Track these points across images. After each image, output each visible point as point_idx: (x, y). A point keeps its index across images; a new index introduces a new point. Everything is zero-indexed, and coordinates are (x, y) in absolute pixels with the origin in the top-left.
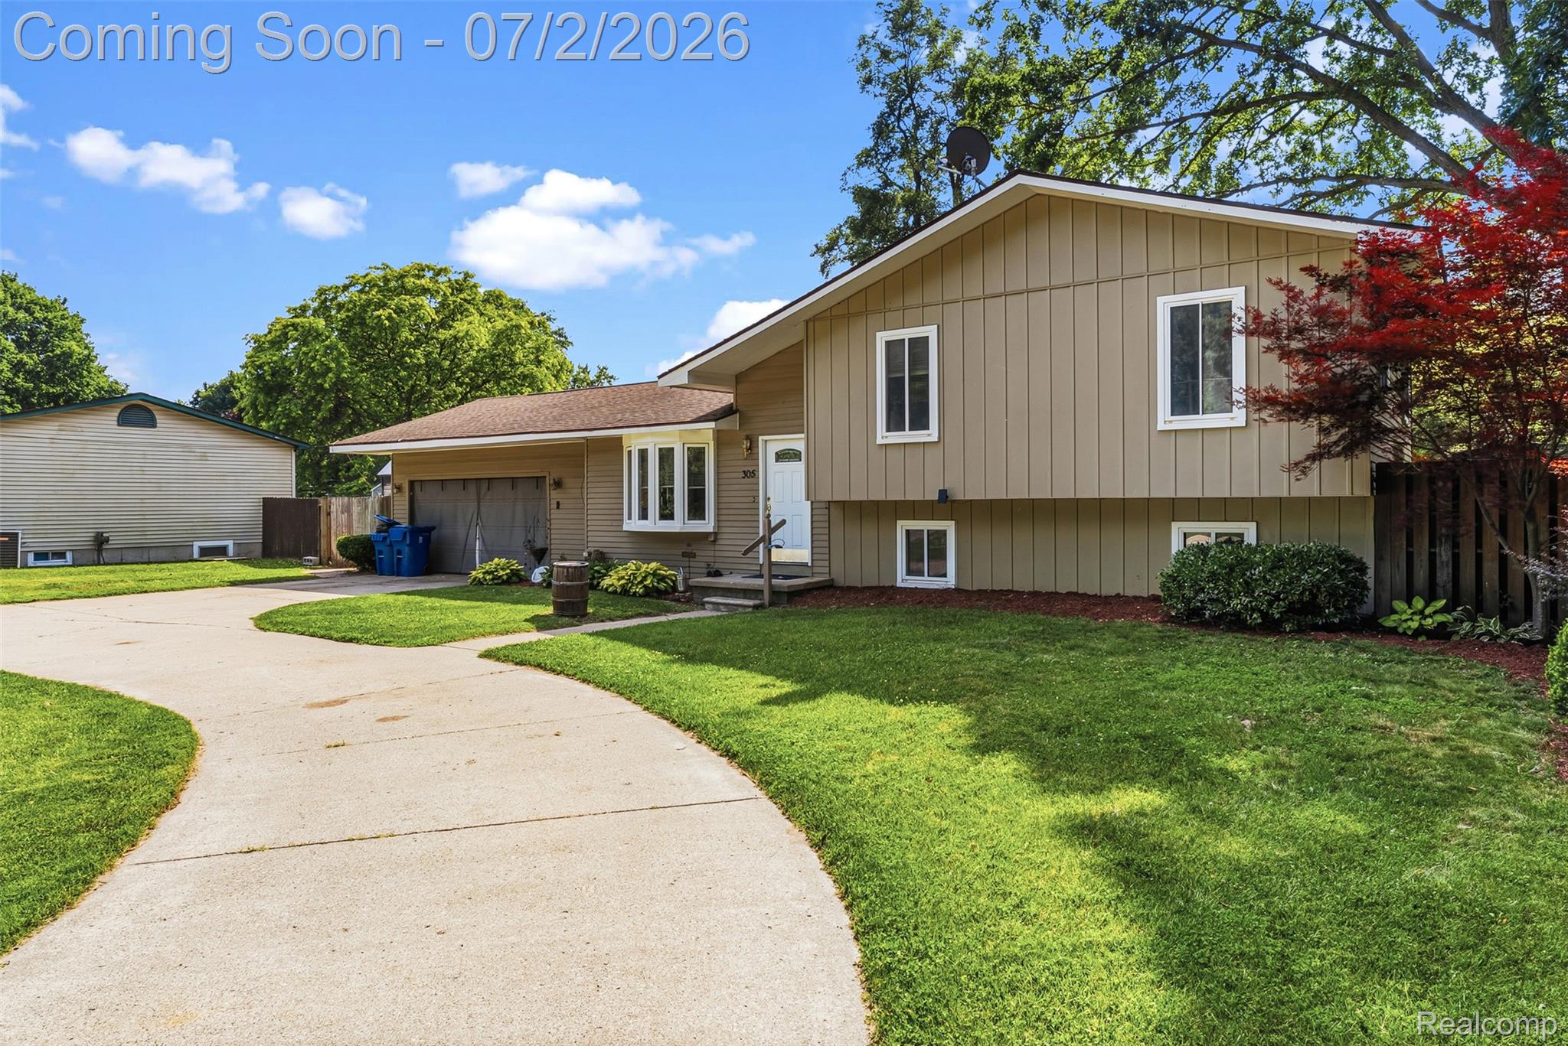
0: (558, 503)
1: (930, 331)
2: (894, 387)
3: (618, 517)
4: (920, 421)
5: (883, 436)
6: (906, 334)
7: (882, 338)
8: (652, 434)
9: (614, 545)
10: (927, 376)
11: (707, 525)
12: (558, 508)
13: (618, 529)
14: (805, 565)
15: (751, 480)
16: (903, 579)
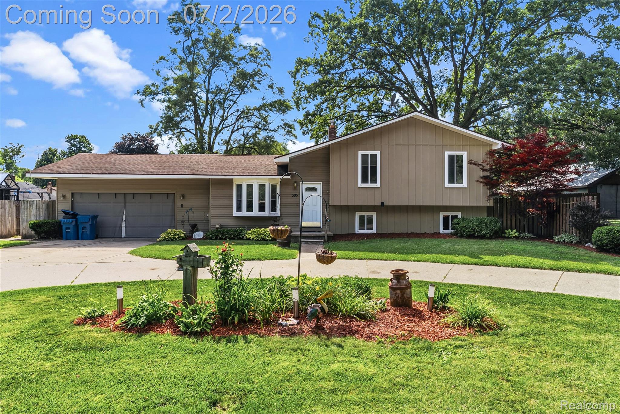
0: (182, 205)
1: (378, 153)
2: (364, 169)
3: (231, 211)
4: (374, 181)
5: (360, 185)
6: (369, 153)
7: (360, 153)
8: (256, 179)
9: (226, 222)
10: (376, 167)
11: (277, 214)
12: (182, 207)
13: (231, 215)
14: (320, 227)
15: (296, 198)
16: (358, 231)
